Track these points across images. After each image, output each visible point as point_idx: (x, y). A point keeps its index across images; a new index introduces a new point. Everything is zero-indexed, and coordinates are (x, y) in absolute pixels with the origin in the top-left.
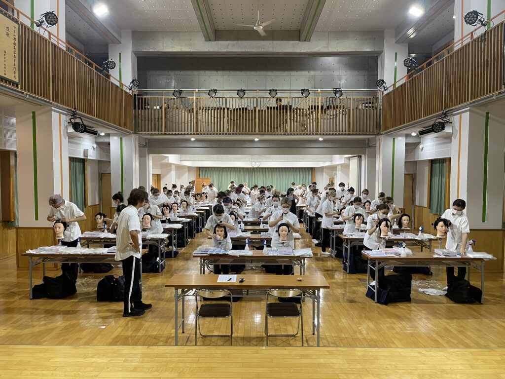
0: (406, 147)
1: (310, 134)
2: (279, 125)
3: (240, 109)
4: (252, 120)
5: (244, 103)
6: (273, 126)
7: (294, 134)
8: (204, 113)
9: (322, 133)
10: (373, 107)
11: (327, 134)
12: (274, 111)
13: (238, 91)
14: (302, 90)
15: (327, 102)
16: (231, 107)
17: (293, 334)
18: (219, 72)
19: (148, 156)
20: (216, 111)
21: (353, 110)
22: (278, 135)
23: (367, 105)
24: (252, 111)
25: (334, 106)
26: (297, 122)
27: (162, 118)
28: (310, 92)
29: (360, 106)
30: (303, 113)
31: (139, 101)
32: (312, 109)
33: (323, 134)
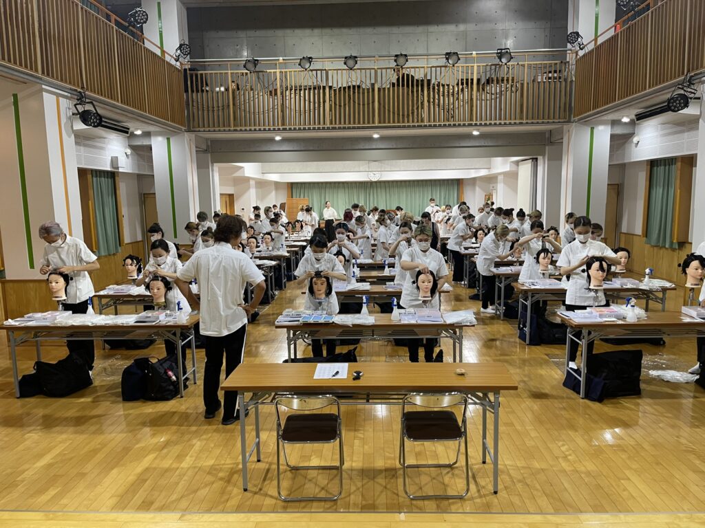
0: (611, 141)
1: (459, 125)
2: (410, 112)
3: (349, 87)
4: (368, 104)
5: (355, 78)
6: (401, 114)
7: (435, 126)
8: (293, 96)
9: (478, 123)
10: (560, 78)
11: (486, 125)
12: (403, 90)
13: (346, 58)
14: (447, 54)
15: (486, 72)
16: (335, 85)
17: (448, 463)
18: (317, 31)
19: (212, 166)
20: (312, 92)
21: (528, 84)
22: (409, 127)
23: (550, 75)
24: (368, 89)
25: (497, 78)
26: (439, 105)
27: (229, 106)
28: (460, 56)
29: (540, 77)
30: (448, 92)
31: (193, 80)
32: (462, 84)
33: (481, 125)
